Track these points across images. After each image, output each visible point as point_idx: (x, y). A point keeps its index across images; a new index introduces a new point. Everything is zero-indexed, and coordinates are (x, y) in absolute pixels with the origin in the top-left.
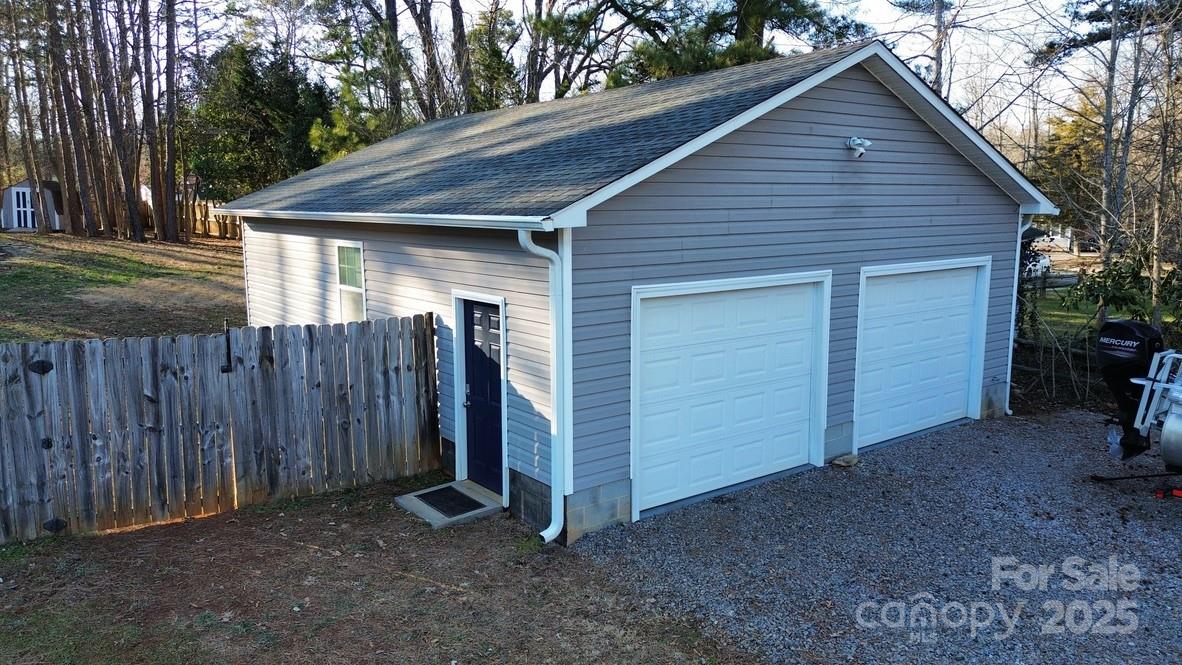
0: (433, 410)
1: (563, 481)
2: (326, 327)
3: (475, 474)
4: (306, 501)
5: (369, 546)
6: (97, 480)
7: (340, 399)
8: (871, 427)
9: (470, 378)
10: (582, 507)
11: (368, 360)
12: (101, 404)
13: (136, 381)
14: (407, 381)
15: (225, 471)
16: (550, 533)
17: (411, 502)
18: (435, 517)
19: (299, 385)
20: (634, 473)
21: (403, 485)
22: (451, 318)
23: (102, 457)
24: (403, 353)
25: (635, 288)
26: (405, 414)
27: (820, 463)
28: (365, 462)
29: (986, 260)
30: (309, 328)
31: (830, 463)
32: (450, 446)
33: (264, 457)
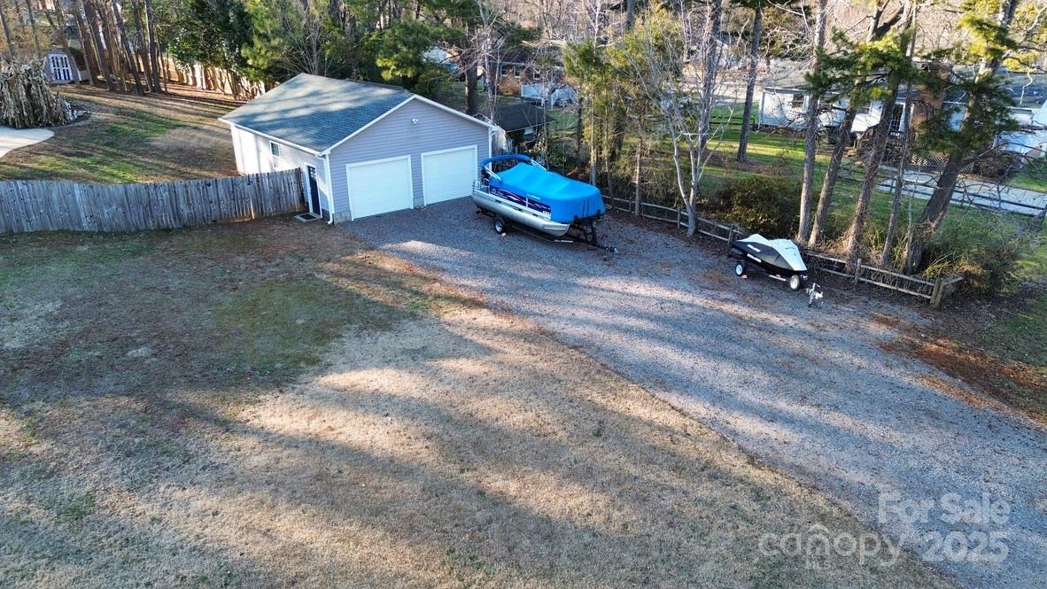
0: (302, 194)
1: (332, 211)
2: (261, 174)
3: (314, 211)
4: (270, 217)
5: (288, 226)
6: (222, 210)
7: (277, 191)
8: (430, 198)
9: (311, 186)
10: (338, 216)
11: (284, 181)
12: (222, 193)
13: (229, 188)
14: (294, 187)
15: (250, 209)
16: (330, 222)
17: (298, 217)
18: (304, 220)
19: (267, 188)
20: (351, 209)
21: (296, 214)
22: (305, 170)
23: (222, 206)
24: (293, 179)
25: (347, 165)
26: (294, 195)
27: (412, 208)
28: (285, 208)
29: (476, 146)
30: (257, 175)
31: (415, 208)
32: (308, 203)
33: (258, 205)
